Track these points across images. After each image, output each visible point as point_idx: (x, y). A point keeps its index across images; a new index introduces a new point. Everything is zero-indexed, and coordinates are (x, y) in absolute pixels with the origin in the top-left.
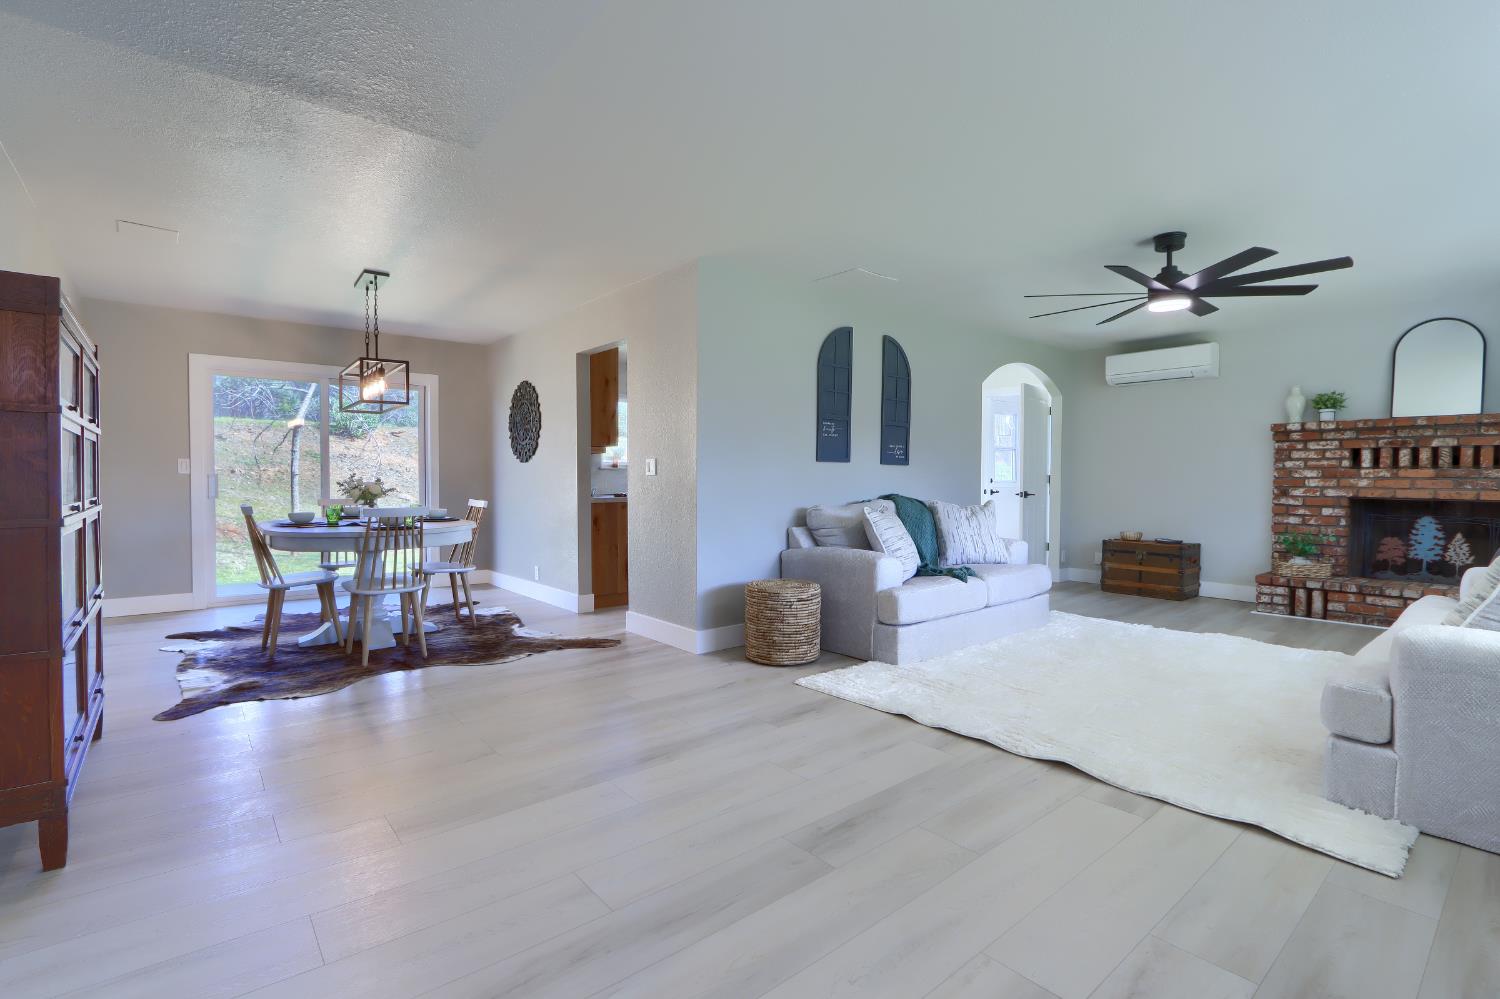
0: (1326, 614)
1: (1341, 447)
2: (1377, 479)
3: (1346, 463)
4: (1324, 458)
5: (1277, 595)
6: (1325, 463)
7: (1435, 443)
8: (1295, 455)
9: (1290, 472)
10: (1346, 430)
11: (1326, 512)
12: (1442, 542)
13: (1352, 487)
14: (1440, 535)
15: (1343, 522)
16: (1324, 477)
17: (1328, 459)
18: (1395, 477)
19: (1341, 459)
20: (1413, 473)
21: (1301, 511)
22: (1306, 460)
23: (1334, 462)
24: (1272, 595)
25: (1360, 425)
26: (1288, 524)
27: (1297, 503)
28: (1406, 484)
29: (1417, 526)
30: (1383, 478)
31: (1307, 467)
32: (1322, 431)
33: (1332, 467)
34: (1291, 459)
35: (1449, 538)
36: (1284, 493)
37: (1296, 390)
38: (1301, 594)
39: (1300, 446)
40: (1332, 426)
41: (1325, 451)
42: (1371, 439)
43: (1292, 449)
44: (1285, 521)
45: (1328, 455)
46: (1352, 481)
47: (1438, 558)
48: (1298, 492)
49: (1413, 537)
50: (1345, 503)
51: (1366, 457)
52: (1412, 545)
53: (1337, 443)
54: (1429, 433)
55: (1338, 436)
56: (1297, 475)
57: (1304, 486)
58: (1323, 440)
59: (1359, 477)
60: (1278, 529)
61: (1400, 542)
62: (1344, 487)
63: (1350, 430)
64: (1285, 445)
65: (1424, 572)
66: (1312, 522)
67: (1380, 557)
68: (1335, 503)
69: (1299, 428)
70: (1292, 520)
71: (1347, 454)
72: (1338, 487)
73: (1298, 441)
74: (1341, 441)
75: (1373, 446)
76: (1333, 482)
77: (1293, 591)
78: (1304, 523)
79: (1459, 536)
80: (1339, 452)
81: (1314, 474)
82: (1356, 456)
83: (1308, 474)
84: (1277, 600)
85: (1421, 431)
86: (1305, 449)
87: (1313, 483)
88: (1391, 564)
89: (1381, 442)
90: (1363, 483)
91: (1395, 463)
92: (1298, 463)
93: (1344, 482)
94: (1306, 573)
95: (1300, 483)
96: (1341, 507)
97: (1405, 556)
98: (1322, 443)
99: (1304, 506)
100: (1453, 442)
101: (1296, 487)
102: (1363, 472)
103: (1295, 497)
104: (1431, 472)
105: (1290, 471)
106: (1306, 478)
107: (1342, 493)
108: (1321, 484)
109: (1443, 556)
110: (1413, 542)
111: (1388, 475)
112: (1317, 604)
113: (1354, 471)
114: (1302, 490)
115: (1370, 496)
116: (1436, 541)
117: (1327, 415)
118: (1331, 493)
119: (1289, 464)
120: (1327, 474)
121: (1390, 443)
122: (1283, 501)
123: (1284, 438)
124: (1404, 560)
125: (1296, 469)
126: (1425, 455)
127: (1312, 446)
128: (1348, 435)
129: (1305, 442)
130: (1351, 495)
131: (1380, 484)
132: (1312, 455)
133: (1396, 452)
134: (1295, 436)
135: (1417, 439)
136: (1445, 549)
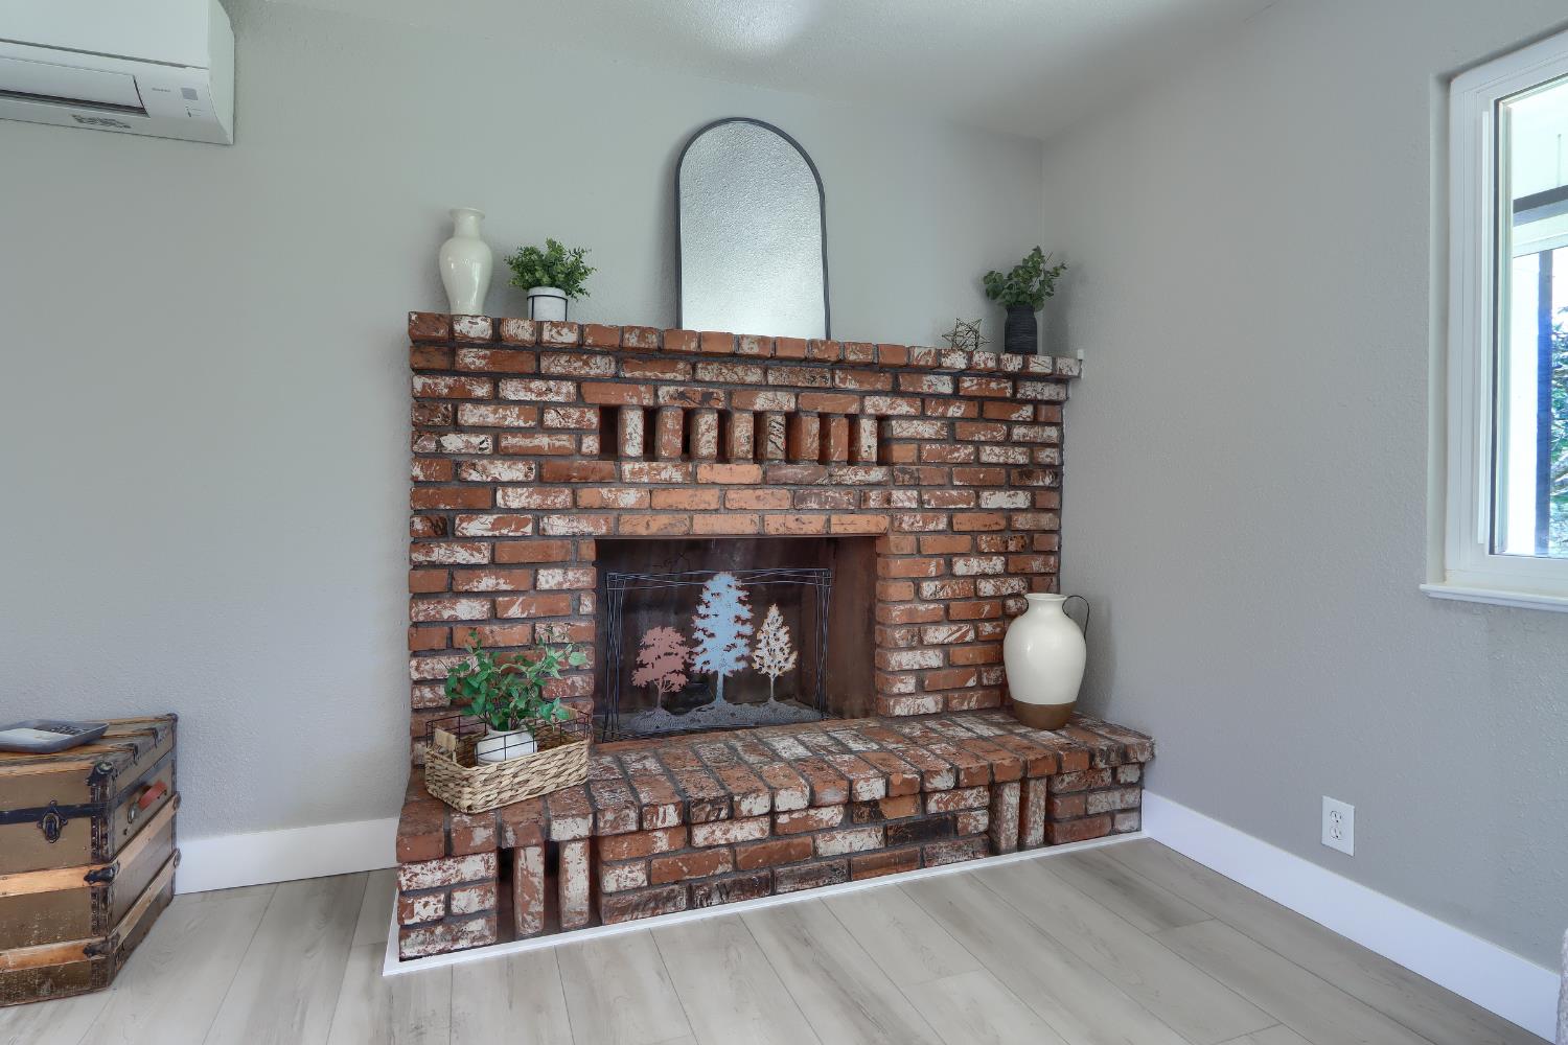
0: (598, 911)
1: (579, 401)
2: (653, 488)
3: (591, 444)
4: (542, 428)
5: (463, 885)
6: (543, 441)
7: (761, 402)
8: (470, 415)
9: (458, 465)
10: (593, 353)
11: (549, 579)
12: (747, 629)
13: (604, 508)
14: (745, 612)
15: (588, 605)
16: (541, 481)
17: (552, 431)
18: (693, 481)
19: (579, 433)
20: (722, 473)
21: (487, 583)
22: (497, 432)
23: (565, 442)
24: (447, 890)
25: (632, 341)
26: (456, 621)
27: (477, 559)
28: (710, 498)
29: (706, 596)
30: (670, 485)
31: (499, 453)
32: (539, 349)
33: (562, 454)
34: (458, 428)
35: (758, 621)
36: (443, 530)
37: (469, 223)
38: (531, 861)
39: (481, 391)
40: (570, 337)
41: (542, 408)
42: (646, 381)
43: (461, 398)
44: (446, 614)
45: (551, 418)
46: (604, 491)
47: (742, 665)
48: (477, 527)
49: (699, 623)
50: (589, 552)
51: (633, 425)
52: (698, 642)
53: (568, 388)
54: (754, 376)
55: (577, 367)
56: (474, 476)
57: (493, 508)
58: (538, 375)
59: (617, 480)
60: (424, 639)
61: (678, 637)
62: (588, 509)
63: (605, 353)
64: (443, 385)
65: (719, 702)
66: (515, 611)
67: (641, 678)
68: (563, 554)
69: (488, 333)
70: (467, 609)
71: (593, 418)
72: (575, 509)
73: (477, 375)
74: (579, 382)
75: (648, 401)
76: (563, 497)
77: (506, 861)
78: (495, 616)
79: (774, 611)
80: (575, 414)
81: (516, 472)
82: (610, 418)
83: (503, 471)
84: (464, 901)
85: (740, 370)
86: (496, 399)
87: (516, 499)
88: (662, 691)
89: (663, 391)
90: (629, 498)
91: (688, 450)
92: (475, 440)
93: (588, 496)
94: (535, 783)
95: (483, 498)
96: (579, 563)
97: (687, 668)
98: (537, 384)
99: (494, 565)
100: (788, 402)
101: (473, 511)
102: (627, 467)
103: (470, 541)
104: (752, 472)
105: (456, 463)
106: (496, 484)
107: (584, 526)
108: (536, 501)
109: (750, 660)
110: (699, 635)
111: (677, 477)
112: (576, 885)
113: (607, 466)
114: (489, 519)
115: (642, 531)
116: (739, 627)
117: (549, 305)
118: (558, 526)
119: (453, 442)
120: (548, 473)
121: (682, 396)
122: (440, 553)
123: (439, 361)
124: (682, 679)
125: (472, 458)
126: (742, 430)
127: (512, 390)
128: (601, 366)
129: (495, 379)
130: (603, 530)
131: (662, 499)
132: (513, 418)
133: (689, 418)
134: (470, 358)
135: (731, 389)
136: (753, 642)
